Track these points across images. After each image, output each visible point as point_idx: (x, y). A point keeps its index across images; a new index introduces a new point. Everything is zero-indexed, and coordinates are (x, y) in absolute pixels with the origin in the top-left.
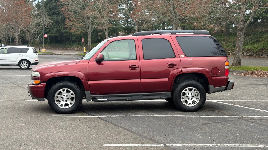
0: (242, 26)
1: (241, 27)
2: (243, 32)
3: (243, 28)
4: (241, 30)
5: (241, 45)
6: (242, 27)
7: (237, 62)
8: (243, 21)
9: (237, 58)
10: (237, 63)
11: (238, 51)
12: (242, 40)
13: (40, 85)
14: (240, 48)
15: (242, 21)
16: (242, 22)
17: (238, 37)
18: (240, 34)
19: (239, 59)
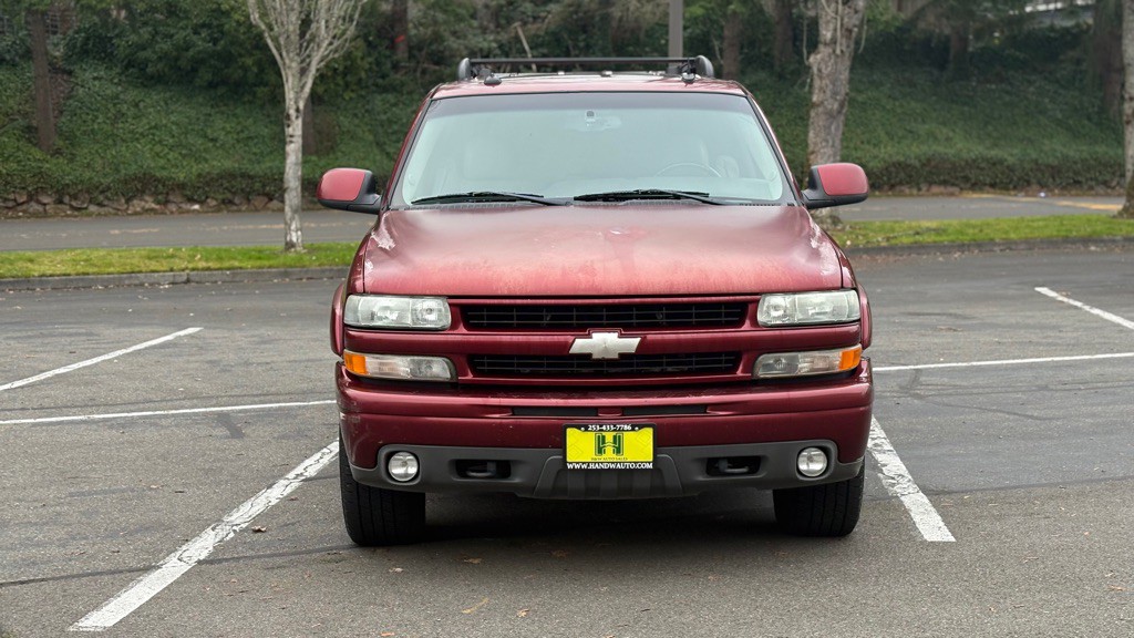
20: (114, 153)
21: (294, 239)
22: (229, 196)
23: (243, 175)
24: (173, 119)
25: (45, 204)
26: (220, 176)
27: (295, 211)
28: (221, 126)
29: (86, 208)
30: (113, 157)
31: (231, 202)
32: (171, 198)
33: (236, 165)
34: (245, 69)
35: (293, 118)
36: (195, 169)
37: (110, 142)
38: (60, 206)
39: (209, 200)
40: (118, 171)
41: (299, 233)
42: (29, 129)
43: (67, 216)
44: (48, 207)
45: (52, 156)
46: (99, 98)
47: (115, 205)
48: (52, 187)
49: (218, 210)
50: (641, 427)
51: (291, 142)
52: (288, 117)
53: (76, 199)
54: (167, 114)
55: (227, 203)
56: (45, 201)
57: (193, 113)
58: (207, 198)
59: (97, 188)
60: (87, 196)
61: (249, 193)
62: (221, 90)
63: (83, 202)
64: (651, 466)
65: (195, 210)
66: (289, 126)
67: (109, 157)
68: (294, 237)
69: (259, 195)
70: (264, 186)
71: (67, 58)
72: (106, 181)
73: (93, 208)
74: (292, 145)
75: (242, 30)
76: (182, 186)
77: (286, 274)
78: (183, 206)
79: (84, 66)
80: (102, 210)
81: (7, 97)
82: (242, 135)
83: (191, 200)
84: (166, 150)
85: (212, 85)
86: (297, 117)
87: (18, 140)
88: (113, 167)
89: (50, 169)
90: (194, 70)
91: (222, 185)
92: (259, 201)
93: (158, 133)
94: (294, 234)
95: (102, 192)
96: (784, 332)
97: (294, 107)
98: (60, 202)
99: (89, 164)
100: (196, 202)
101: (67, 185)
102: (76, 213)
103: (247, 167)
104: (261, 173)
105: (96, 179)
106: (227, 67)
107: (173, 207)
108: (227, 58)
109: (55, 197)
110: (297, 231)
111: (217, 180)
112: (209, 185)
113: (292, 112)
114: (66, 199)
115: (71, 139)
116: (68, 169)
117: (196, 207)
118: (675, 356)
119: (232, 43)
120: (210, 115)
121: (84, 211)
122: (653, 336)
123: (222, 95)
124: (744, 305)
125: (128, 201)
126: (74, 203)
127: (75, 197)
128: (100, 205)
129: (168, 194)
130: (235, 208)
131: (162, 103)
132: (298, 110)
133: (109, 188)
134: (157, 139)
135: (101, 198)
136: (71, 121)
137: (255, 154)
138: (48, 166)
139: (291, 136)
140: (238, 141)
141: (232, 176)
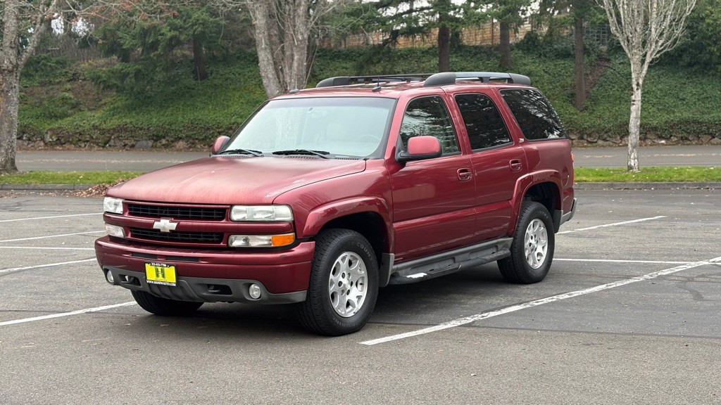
0: (13, 58)
1: (11, 62)
2: (16, 76)
3: (17, 66)
4: (11, 72)
5: (14, 112)
6: (14, 62)
7: (7, 162)
8: (15, 44)
9: (6, 150)
10: (9, 165)
11: (8, 130)
12: (15, 99)
13: (297, 250)
14: (12, 122)
15: (13, 46)
16: (11, 47)
17: (6, 89)
18: (11, 83)
19: (11, 153)
20: (617, 109)
21: (633, 164)
22: (685, 135)
23: (694, 122)
24: (660, 86)
25: (573, 140)
26: (680, 122)
27: (634, 147)
28: (691, 91)
29: (596, 142)
30: (617, 111)
31: (687, 139)
32: (648, 136)
33: (691, 116)
34: (711, 53)
35: (635, 90)
36: (665, 117)
37: (618, 102)
38: (581, 141)
39: (672, 138)
40: (616, 119)
41: (636, 160)
42: (573, 95)
43: (585, 147)
44: (574, 141)
45: (581, 111)
46: (618, 75)
47: (614, 140)
48: (577, 130)
49: (677, 143)
50: (170, 266)
51: (634, 104)
52: (632, 89)
53: (590, 137)
54: (658, 83)
55: (684, 139)
56: (573, 138)
57: (673, 83)
58: (671, 136)
59: (603, 130)
60: (597, 135)
61: (699, 133)
62: (696, 68)
63: (595, 138)
64: (175, 285)
65: (663, 144)
66: (632, 95)
67: (614, 111)
68: (632, 163)
69: (706, 134)
70: (708, 128)
71: (609, 51)
72: (608, 126)
73: (600, 142)
74: (634, 106)
75: (710, 29)
76: (655, 129)
77: (612, 186)
78: (656, 141)
79: (617, 56)
80: (606, 143)
81: (567, 76)
82: (702, 96)
83: (661, 138)
84: (651, 106)
85: (690, 65)
86: (637, 89)
87: (564, 102)
88: (614, 117)
89: (576, 119)
90: (680, 56)
91: (681, 128)
92: (705, 138)
93: (648, 96)
94: (632, 161)
95: (606, 132)
96: (239, 225)
97: (636, 83)
98: (582, 138)
99: (600, 115)
100: (663, 138)
101: (586, 128)
102: (589, 145)
103: (698, 116)
104: (707, 121)
105: (603, 124)
106: (700, 53)
107: (649, 142)
108: (700, 48)
109: (578, 135)
110: (634, 159)
111: (677, 125)
112: (672, 128)
113: (634, 86)
114: (585, 137)
115: (595, 101)
116: (587, 118)
117: (663, 142)
118: (206, 233)
119: (703, 38)
120: (685, 84)
121: (594, 144)
122: (183, 223)
123: (696, 71)
124: (224, 210)
125: (621, 138)
126: (589, 139)
127: (590, 135)
128: (605, 140)
129: (646, 134)
130: (688, 142)
131: (656, 77)
132: (638, 85)
133: (610, 130)
134: (646, 99)
135: (605, 136)
136: (598, 90)
137: (708, 108)
138: (576, 117)
139: (634, 101)
140: (699, 100)
141: (687, 122)
